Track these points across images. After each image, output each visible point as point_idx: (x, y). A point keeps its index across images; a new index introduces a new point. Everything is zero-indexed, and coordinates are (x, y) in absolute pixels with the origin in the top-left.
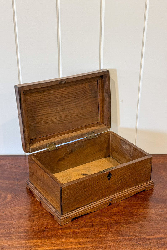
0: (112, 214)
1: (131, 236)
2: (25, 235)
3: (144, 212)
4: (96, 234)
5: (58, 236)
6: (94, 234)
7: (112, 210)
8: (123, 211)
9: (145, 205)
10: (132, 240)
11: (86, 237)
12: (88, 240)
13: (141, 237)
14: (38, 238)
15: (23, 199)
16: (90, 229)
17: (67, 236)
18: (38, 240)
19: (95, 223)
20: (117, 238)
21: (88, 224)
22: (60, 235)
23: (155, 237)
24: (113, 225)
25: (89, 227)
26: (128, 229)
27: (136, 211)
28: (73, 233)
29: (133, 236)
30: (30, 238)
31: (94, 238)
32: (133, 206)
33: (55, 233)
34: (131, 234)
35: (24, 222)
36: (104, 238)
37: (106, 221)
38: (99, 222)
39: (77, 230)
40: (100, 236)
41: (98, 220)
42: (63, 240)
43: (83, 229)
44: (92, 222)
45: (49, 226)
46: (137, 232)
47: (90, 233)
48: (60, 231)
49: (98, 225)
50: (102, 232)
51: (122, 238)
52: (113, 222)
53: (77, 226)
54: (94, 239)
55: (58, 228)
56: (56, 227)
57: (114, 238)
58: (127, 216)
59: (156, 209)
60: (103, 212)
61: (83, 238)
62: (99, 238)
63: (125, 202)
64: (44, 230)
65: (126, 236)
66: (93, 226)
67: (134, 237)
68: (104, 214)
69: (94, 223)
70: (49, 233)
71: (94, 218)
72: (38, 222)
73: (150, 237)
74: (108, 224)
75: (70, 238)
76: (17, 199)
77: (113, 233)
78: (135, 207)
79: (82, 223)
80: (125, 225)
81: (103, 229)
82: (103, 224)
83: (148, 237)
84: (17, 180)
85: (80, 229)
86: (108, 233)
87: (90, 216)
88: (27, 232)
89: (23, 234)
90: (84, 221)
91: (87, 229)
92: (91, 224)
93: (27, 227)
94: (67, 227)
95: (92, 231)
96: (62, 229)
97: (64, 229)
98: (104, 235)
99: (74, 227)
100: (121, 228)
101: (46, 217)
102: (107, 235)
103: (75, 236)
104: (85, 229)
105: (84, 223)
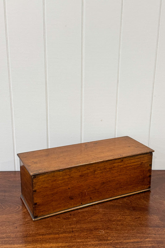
0: (91, 221)
1: (109, 240)
2: (7, 240)
3: (122, 219)
4: (76, 239)
5: (38, 241)
6: (73, 239)
7: (92, 217)
8: (102, 218)
9: (122, 213)
10: (110, 244)
11: (65, 242)
12: (68, 244)
13: (118, 241)
14: (19, 243)
15: (8, 209)
16: (70, 235)
17: (47, 241)
18: (19, 245)
19: (75, 229)
20: (95, 243)
21: (68, 230)
22: (40, 240)
23: (132, 241)
24: (92, 230)
25: (70, 232)
26: (106, 235)
27: (114, 218)
28: (53, 239)
30: (11, 243)
31: (73, 242)
32: (111, 213)
33: (36, 238)
34: (109, 238)
35: (8, 229)
36: (83, 242)
37: (85, 228)
38: (79, 228)
39: (57, 236)
40: (79, 240)
41: (79, 226)
42: (43, 245)
43: (64, 235)
44: (72, 228)
45: (31, 233)
46: (115, 237)
47: (70, 238)
48: (41, 237)
49: (78, 231)
50: (81, 237)
51: (100, 242)
53: (58, 232)
54: (74, 244)
55: (39, 234)
56: (37, 233)
57: (93, 243)
58: (106, 222)
59: (133, 216)
60: (83, 219)
61: (62, 243)
62: (78, 242)
63: (104, 210)
64: (26, 235)
65: (104, 240)
66: (73, 232)
67: (111, 242)
68: (84, 221)
69: (74, 229)
70: (30, 239)
71: (74, 224)
72: (21, 228)
73: (128, 241)
74: (87, 230)
75: (50, 242)
76: (3, 208)
77: (92, 238)
78: (113, 214)
79: (62, 229)
80: (103, 230)
81: (82, 235)
82: (82, 230)
83: (125, 241)
84: (5, 191)
85: (61, 235)
86: (87, 238)
87: (70, 222)
88: (9, 238)
89: (5, 239)
90: (64, 227)
91: (67, 234)
92: (71, 230)
93: (9, 233)
94: (48, 233)
95: (72, 237)
96: (43, 235)
97: (45, 235)
98: (83, 240)
99: (55, 233)
100: (99, 233)
101: (28, 224)
102: (86, 240)
103: (55, 241)
104: (65, 234)
105: (65, 229)
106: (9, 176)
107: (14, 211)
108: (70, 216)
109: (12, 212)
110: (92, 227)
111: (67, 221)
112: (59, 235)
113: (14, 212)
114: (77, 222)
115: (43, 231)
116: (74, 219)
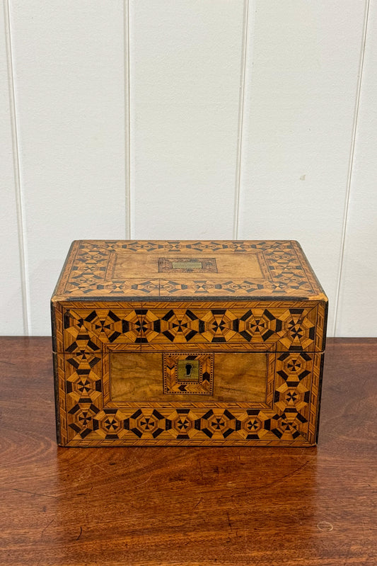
0: (286, 492)
1: (355, 555)
2: (15, 551)
4: (243, 549)
5: (120, 553)
6: (236, 550)
7: (287, 479)
8: (320, 481)
11: (210, 556)
14: (56, 559)
15: (12, 448)
16: (224, 535)
17: (150, 553)
19: (237, 517)
20: (310, 562)
21: (215, 519)
22: (127, 552)
24: (293, 522)
25: (220, 526)
26: (342, 536)
27: (360, 485)
28: (170, 546)
29: (360, 554)
30: (31, 560)
32: (349, 469)
33: (111, 544)
34: (353, 548)
35: (15, 512)
36: (269, 560)
37: (270, 512)
38: (250, 513)
39: (181, 536)
40: (254, 554)
41: (247, 507)
43: (202, 533)
44: (228, 514)
45: (92, 525)
46: (372, 544)
47: (222, 544)
48: (128, 540)
49: (247, 523)
50: (260, 542)
51: (326, 562)
52: (294, 513)
53: (181, 524)
55: (120, 530)
56: (114, 528)
58: (335, 497)
60: (258, 485)
61: (201, 560)
62: (254, 559)
63: (322, 458)
64: (78, 535)
65: (340, 554)
66: (230, 525)
67: (364, 560)
68: (265, 492)
69: (233, 515)
70: (90, 546)
71: (232, 501)
72: (57, 511)
74: (276, 519)
75: (160, 559)
77: (296, 547)
78: (356, 471)
79: (195, 516)
80: (330, 521)
81: (263, 534)
82: (261, 520)
85: (192, 535)
86: (281, 546)
87: (220, 494)
88: (23, 541)
89: (8, 548)
90: (201, 509)
91: (213, 533)
92: (224, 518)
93: (22, 527)
94: (148, 526)
95: (229, 541)
96: (133, 533)
97: (142, 532)
98: (268, 553)
99: (172, 527)
100: (319, 532)
101: (82, 497)
102: (278, 552)
103: (176, 555)
104: (206, 533)
105: (204, 514)
106: (9, 350)
107: (34, 456)
108: (214, 476)
109: (29, 458)
110: (291, 510)
111: (205, 490)
112: (185, 535)
113: (33, 459)
114: (240, 495)
115: (132, 520)
116: (230, 484)
